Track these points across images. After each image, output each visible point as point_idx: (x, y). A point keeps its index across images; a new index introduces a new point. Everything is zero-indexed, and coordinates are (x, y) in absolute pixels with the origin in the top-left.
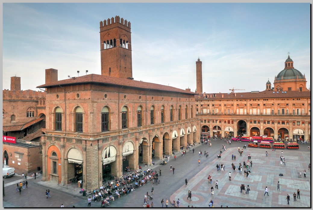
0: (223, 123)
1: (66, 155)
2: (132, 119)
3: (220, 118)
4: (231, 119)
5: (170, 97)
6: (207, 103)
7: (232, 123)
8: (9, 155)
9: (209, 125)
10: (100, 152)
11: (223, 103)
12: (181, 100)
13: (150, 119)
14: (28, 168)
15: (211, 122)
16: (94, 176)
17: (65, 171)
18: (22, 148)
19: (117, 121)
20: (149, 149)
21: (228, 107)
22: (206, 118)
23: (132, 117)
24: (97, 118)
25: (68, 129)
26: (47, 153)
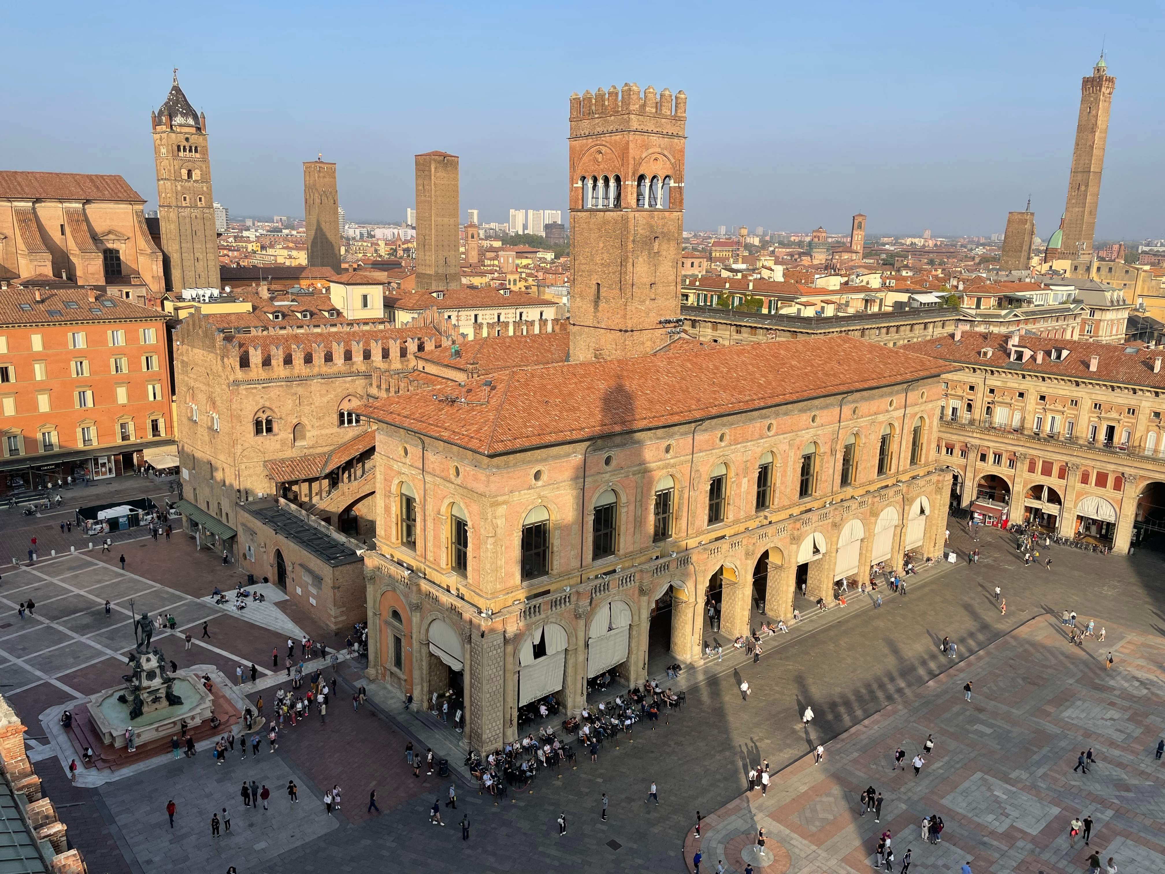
0: (1074, 479)
1: (423, 631)
2: (631, 526)
3: (1066, 458)
4: (1112, 467)
5: (808, 413)
6: (1016, 385)
7: (1118, 486)
8: (289, 569)
9: (1009, 477)
10: (510, 649)
11: (1086, 396)
12: (859, 413)
13: (707, 511)
14: (336, 623)
15: (1023, 467)
16: (490, 717)
17: (422, 673)
18: (319, 562)
19: (577, 541)
20: (690, 615)
21: (1108, 415)
22: (1003, 447)
23: (631, 519)
24: (506, 548)
25: (430, 556)
26: (378, 605)
